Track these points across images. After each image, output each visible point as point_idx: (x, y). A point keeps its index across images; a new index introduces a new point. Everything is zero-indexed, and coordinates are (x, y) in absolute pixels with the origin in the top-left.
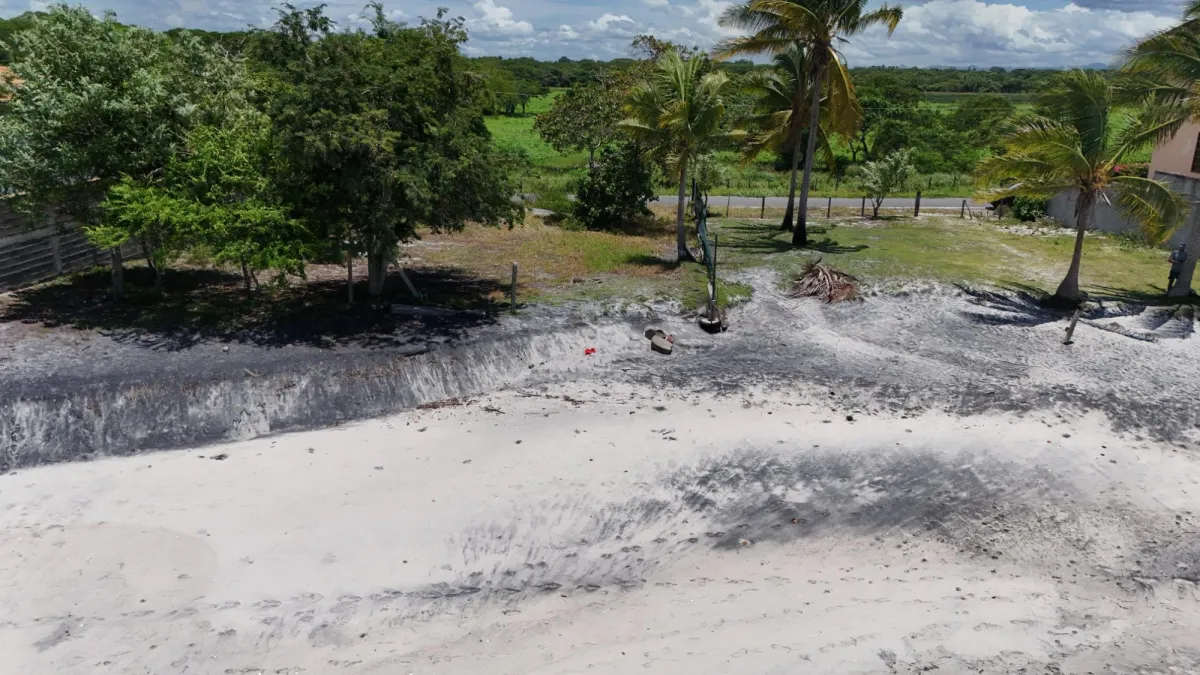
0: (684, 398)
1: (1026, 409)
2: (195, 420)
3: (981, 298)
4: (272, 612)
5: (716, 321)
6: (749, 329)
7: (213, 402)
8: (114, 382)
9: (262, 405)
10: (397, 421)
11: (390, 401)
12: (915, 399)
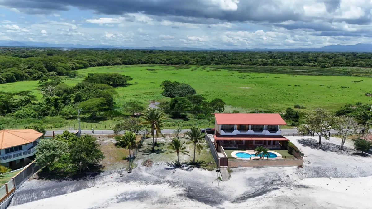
1: (161, 183)
2: (62, 191)
5: (130, 171)
6: (134, 172)
7: (64, 189)
8: (53, 187)
10: (86, 189)
11: (85, 187)
12: (149, 183)
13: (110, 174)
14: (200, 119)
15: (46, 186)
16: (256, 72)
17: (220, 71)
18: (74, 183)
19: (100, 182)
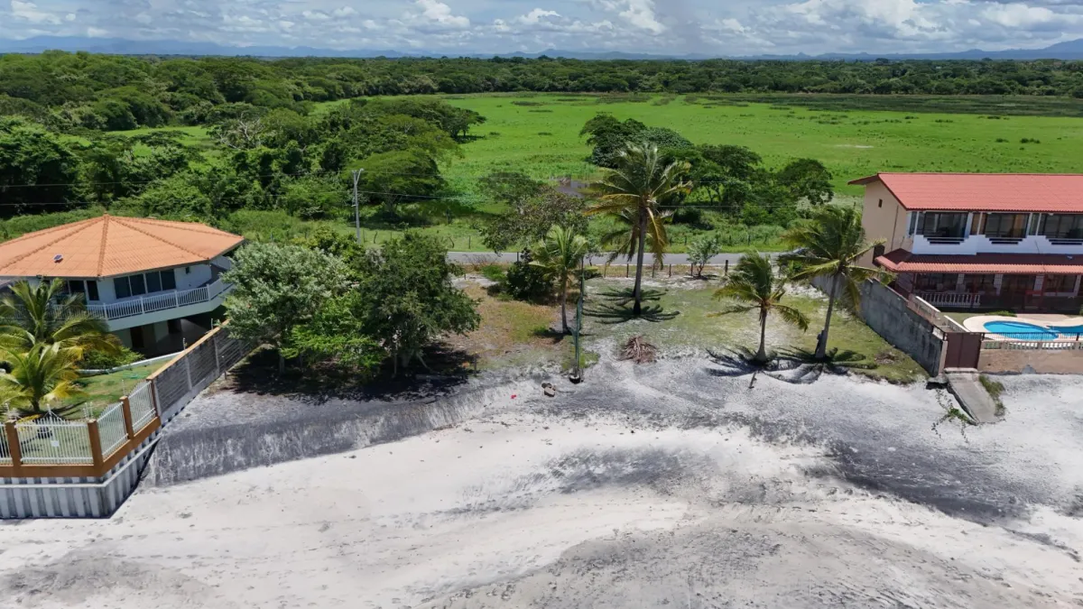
0: (558, 422)
1: (714, 426)
2: (338, 440)
3: (718, 358)
4: (397, 519)
5: (578, 377)
6: (595, 381)
7: (344, 431)
8: (302, 423)
9: (365, 431)
10: (424, 436)
11: (421, 427)
12: (666, 421)
13: (506, 381)
14: (754, 224)
15: (273, 417)
16: (865, 109)
17: (746, 106)
18: (378, 411)
19: (473, 413)
